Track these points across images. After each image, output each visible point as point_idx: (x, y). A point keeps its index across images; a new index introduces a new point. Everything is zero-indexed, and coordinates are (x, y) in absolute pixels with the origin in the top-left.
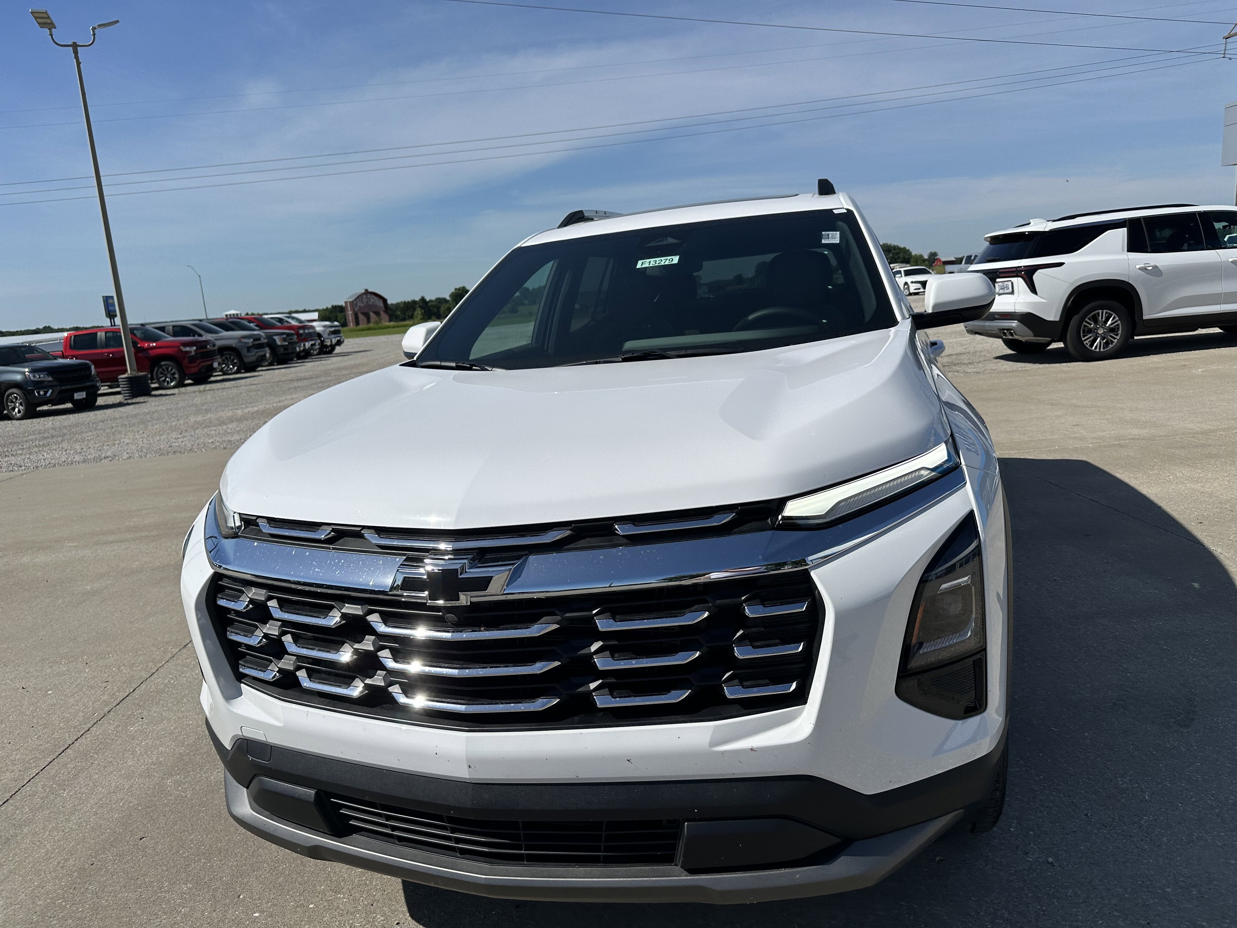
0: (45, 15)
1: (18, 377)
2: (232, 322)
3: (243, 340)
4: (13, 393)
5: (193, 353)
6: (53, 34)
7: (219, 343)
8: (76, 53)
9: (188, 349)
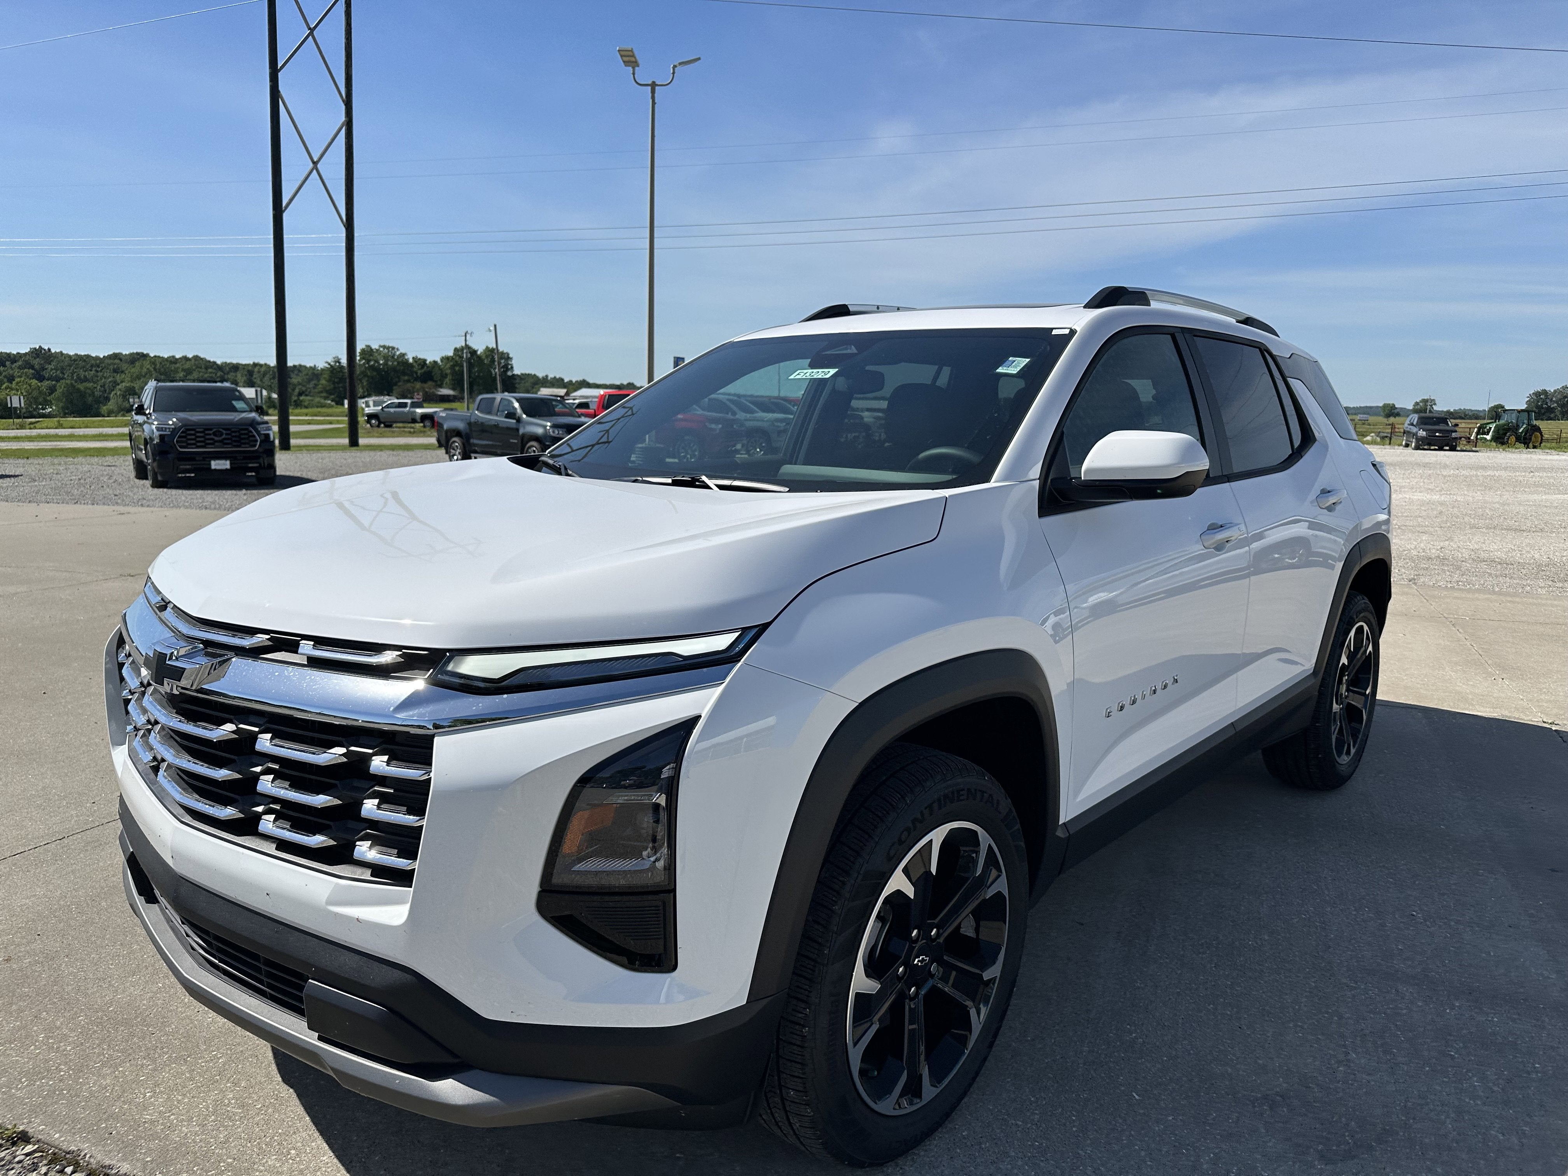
0: (630, 53)
1: (540, 431)
2: (773, 403)
3: (776, 424)
4: (533, 446)
5: (718, 431)
6: (636, 71)
7: (749, 424)
8: (653, 92)
9: (713, 426)
